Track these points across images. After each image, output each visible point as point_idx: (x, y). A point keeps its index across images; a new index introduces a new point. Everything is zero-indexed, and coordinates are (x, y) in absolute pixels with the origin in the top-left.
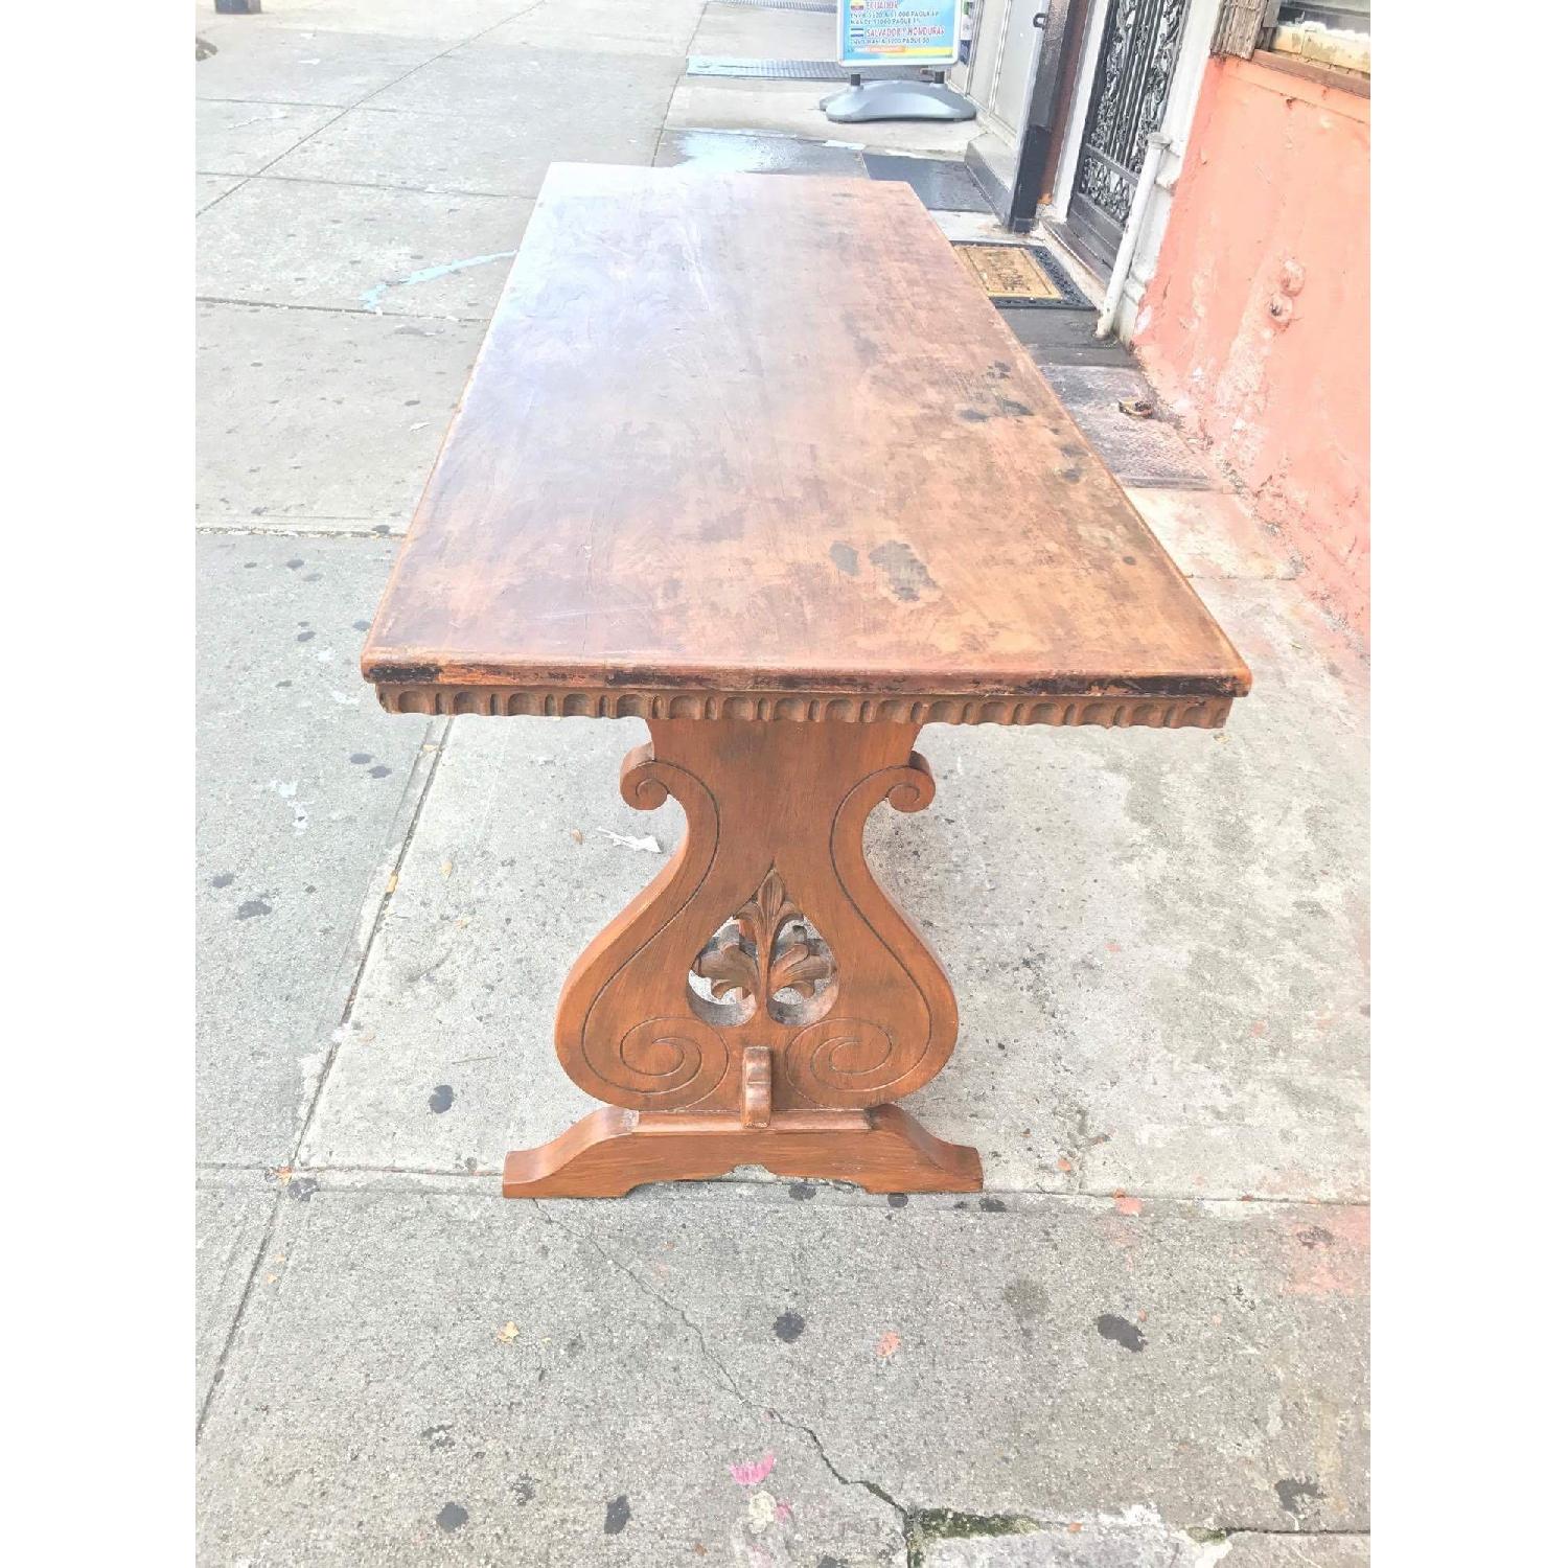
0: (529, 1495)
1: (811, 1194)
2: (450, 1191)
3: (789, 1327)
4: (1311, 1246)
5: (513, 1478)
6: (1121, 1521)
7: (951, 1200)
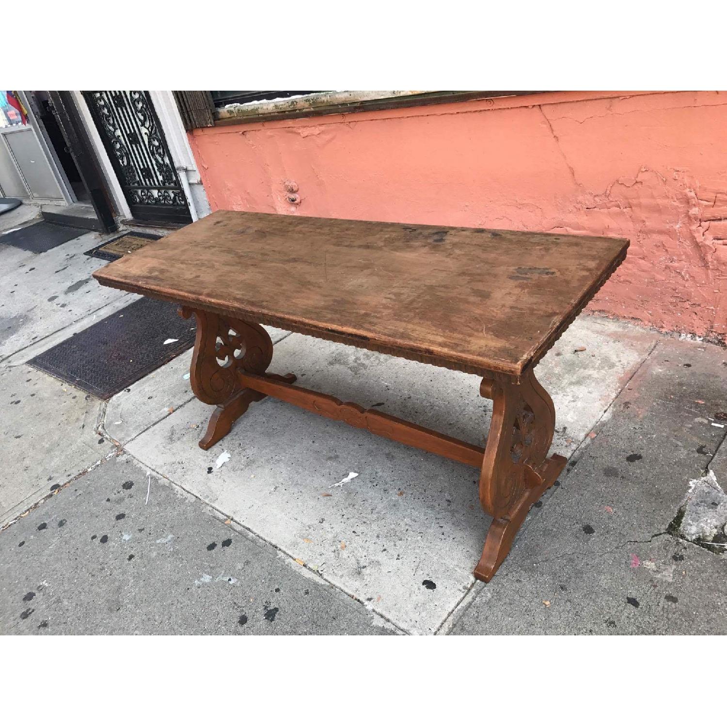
0: (613, 623)
1: (541, 503)
2: (474, 599)
3: (588, 530)
4: (629, 407)
5: (604, 625)
6: (692, 488)
7: (565, 472)
